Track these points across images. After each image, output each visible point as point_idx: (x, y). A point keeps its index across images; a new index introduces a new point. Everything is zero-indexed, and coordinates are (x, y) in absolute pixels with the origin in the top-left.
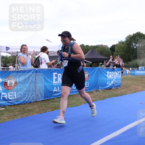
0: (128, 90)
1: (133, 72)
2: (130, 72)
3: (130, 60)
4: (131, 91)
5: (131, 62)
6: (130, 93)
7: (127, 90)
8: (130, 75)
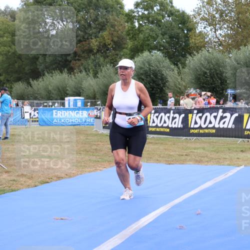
0: (23, 175)
1: (46, 116)
2: (37, 115)
3: (37, 74)
4: (31, 178)
5: (40, 80)
6: (28, 186)
7: (18, 176)
8: (35, 125)
